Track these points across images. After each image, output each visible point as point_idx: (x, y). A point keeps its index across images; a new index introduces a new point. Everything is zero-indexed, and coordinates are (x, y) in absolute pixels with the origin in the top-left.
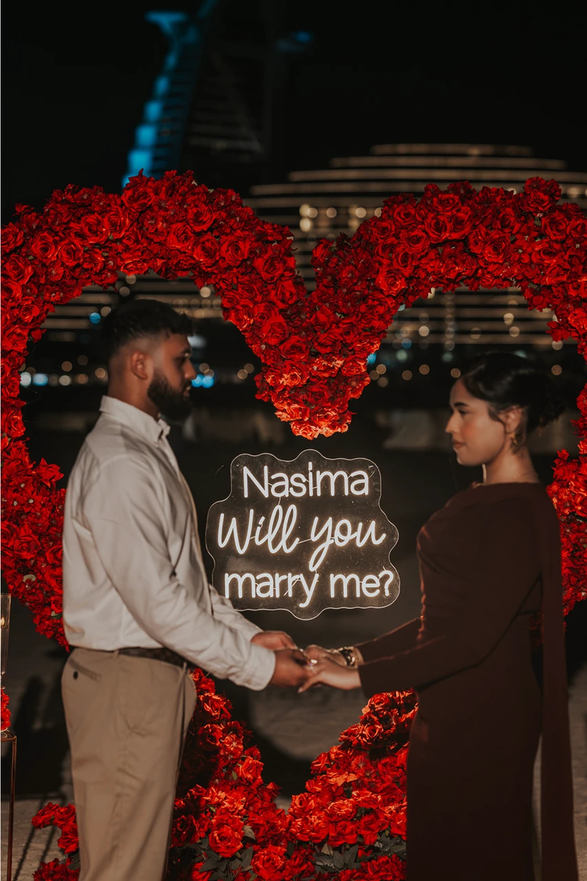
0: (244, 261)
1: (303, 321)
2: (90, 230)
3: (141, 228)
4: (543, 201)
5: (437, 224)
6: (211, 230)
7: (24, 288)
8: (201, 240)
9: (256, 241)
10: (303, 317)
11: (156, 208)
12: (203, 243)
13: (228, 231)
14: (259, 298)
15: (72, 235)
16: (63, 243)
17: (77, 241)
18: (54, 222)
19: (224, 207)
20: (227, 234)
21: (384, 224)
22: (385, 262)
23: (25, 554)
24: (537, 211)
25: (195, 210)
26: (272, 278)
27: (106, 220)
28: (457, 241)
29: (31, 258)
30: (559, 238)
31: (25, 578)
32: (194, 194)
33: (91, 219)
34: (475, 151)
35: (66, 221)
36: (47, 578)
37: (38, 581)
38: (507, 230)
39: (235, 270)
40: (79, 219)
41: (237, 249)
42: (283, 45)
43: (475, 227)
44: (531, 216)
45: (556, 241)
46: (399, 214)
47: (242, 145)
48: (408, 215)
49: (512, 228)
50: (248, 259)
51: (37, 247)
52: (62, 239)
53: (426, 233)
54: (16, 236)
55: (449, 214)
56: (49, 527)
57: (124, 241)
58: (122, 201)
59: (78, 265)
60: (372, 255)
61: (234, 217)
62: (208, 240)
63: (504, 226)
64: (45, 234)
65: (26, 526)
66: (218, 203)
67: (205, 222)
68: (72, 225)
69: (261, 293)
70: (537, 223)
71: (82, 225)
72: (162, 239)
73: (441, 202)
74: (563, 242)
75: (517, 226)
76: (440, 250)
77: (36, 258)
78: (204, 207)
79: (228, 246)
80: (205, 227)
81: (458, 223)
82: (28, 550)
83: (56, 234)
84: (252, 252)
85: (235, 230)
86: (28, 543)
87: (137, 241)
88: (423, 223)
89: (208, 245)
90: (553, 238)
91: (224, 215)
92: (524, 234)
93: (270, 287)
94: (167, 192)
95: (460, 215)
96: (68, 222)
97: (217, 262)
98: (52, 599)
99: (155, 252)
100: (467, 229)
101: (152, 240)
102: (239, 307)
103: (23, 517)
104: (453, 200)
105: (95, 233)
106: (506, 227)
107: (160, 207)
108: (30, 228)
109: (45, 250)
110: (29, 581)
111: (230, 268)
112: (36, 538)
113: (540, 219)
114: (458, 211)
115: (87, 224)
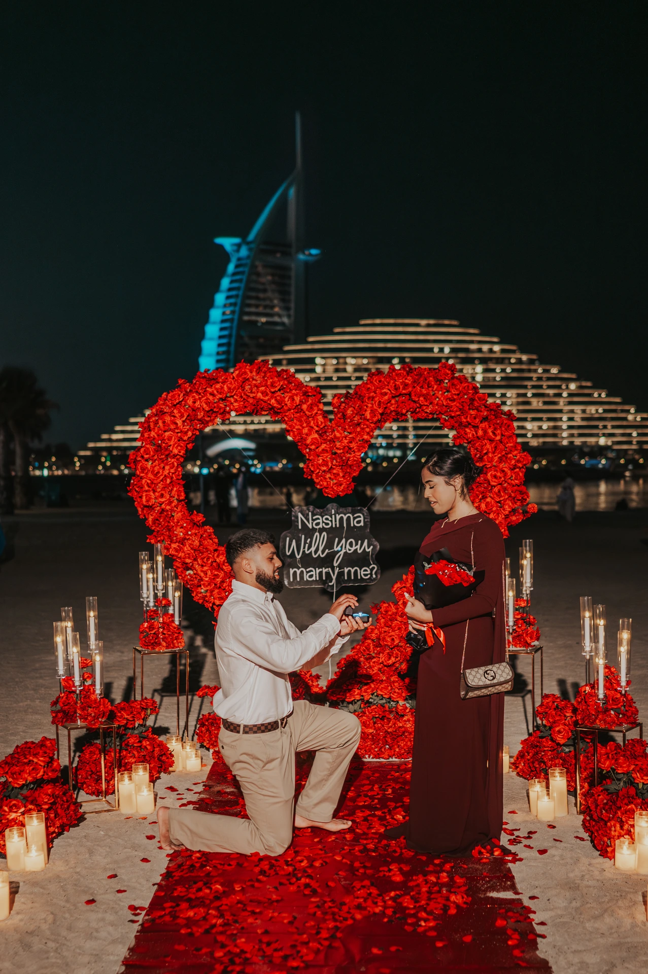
0: (297, 406)
1: (328, 436)
2: (217, 392)
3: (243, 390)
4: (448, 374)
5: (395, 386)
6: (279, 390)
7: (184, 422)
8: (275, 395)
9: (303, 395)
10: (328, 434)
11: (251, 380)
12: (276, 397)
13: (288, 391)
14: (305, 425)
15: (208, 395)
16: (203, 399)
17: (211, 398)
18: (198, 389)
19: (286, 378)
20: (288, 393)
21: (369, 386)
22: (370, 405)
23: (188, 561)
24: (445, 379)
25: (271, 380)
26: (312, 415)
27: (225, 386)
28: (406, 394)
29: (187, 407)
30: (456, 392)
31: (188, 572)
32: (270, 372)
33: (218, 386)
34: (424, 322)
35: (204, 387)
36: (199, 572)
37: (194, 574)
38: (430, 389)
39: (292, 411)
40: (212, 386)
41: (293, 400)
42: (301, 257)
43: (414, 387)
44: (441, 381)
45: (455, 394)
46: (376, 381)
47: (276, 319)
48: (380, 381)
49: (433, 388)
50: (299, 405)
51: (190, 402)
52: (203, 397)
53: (390, 391)
54: (179, 395)
55: (401, 381)
56: (199, 546)
57: (235, 397)
58: (233, 376)
59: (212, 410)
60: (363, 402)
61: (291, 383)
62: (278, 396)
63: (429, 387)
64: (195, 394)
65: (187, 546)
66: (283, 377)
67: (276, 387)
68: (208, 389)
69: (306, 422)
70: (445, 385)
71: (213, 389)
72: (254, 395)
73: (397, 375)
74: (458, 395)
75: (435, 387)
76: (397, 399)
77: (189, 406)
78: (276, 379)
79: (289, 399)
80: (277, 389)
81: (406, 386)
82: (189, 558)
83: (200, 394)
84: (301, 401)
85: (292, 390)
86: (189, 554)
87: (241, 397)
88: (388, 386)
89: (278, 398)
90: (454, 393)
91: (286, 382)
92: (439, 391)
93: (310, 419)
94: (256, 371)
95: (407, 381)
96: (206, 388)
97: (283, 406)
98: (202, 583)
99: (251, 402)
100: (410, 389)
101: (249, 396)
102: (295, 430)
103: (186, 541)
104: (403, 374)
105: (220, 393)
106: (430, 387)
107: (253, 379)
108: (186, 392)
109: (194, 402)
110: (189, 574)
111: (289, 410)
112: (192, 552)
113: (447, 383)
114: (406, 379)
115: (216, 389)
